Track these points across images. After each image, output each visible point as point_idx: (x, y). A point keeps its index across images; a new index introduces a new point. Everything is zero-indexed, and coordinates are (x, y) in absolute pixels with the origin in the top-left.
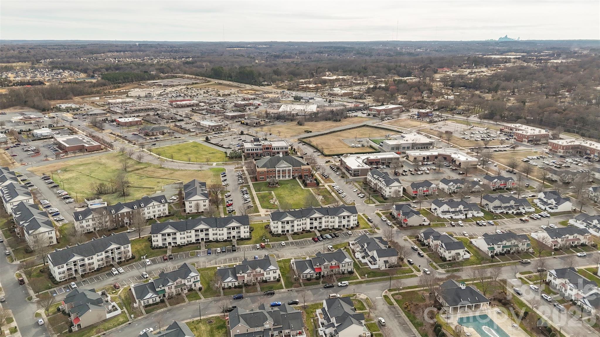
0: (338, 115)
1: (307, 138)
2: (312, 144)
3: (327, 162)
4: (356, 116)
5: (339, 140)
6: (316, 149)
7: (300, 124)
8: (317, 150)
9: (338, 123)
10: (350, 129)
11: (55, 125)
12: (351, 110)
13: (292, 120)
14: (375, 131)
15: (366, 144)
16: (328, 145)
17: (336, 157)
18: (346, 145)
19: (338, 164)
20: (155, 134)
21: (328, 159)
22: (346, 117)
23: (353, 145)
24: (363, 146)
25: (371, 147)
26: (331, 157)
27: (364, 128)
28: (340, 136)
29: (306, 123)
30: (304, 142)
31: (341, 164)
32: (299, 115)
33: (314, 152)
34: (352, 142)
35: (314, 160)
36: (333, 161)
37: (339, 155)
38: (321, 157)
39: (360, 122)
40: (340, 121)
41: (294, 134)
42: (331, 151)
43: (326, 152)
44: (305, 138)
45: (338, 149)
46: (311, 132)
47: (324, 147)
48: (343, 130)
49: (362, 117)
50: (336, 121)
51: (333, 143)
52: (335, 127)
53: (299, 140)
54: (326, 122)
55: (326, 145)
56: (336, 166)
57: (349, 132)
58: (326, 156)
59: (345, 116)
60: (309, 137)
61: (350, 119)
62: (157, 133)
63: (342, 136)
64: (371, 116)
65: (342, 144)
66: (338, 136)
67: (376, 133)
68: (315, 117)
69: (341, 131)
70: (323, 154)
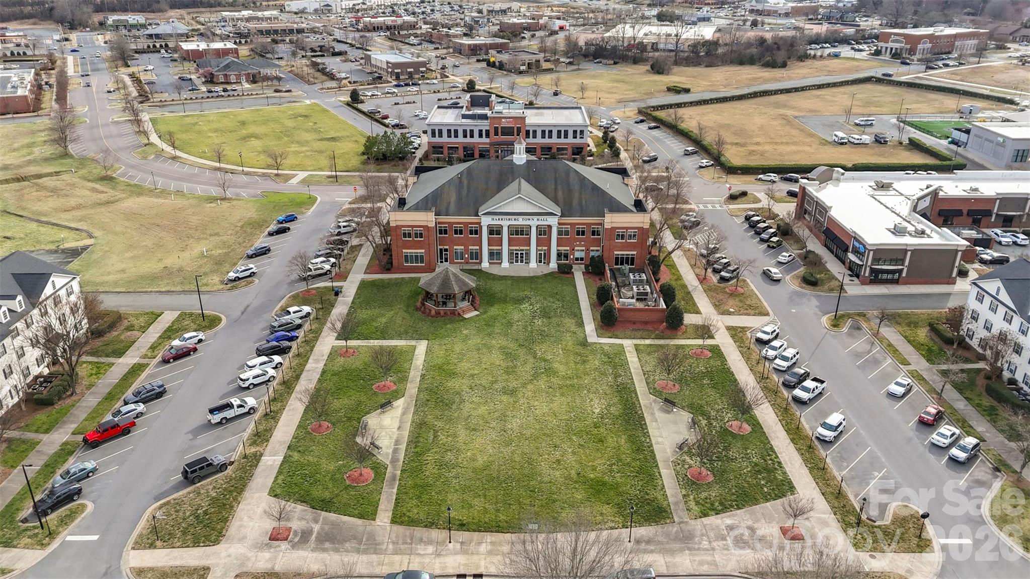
0: (779, 49)
1: (670, 106)
2: (683, 126)
3: (733, 198)
4: (836, 56)
5: (784, 117)
6: (697, 142)
7: (658, 69)
8: (699, 146)
9: (778, 73)
10: (820, 87)
11: (29, 53)
12: (816, 40)
13: (636, 61)
14: (911, 95)
15: (892, 135)
16: (740, 132)
17: (773, 176)
18: (812, 135)
19: (786, 209)
20: (233, 79)
21: (737, 183)
22: (804, 57)
23: (841, 134)
24: (880, 141)
25: (914, 145)
26: (751, 178)
27: (869, 86)
28: (785, 106)
29: (676, 69)
30: (655, 119)
31: (801, 212)
32: (657, 50)
33: (687, 154)
34: (833, 126)
35: (677, 185)
36: (761, 195)
37: (785, 172)
38: (713, 173)
39: (850, 70)
40: (784, 65)
41: (632, 95)
42: (751, 153)
43: (734, 157)
44: (662, 107)
45: (781, 148)
46: (687, 91)
47: (728, 137)
48: (796, 90)
49: (853, 59)
50: (772, 65)
51: (761, 128)
52: (766, 81)
53: (640, 112)
54: (741, 68)
55: (735, 134)
56: (774, 216)
57: (818, 96)
58: (732, 170)
59: (801, 53)
60: (679, 105)
61: (818, 63)
62: (238, 77)
63: (793, 108)
64: (887, 57)
65: (795, 132)
66: (778, 105)
67: (917, 102)
68: (708, 54)
69: (788, 91)
70: (718, 161)
